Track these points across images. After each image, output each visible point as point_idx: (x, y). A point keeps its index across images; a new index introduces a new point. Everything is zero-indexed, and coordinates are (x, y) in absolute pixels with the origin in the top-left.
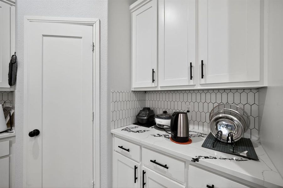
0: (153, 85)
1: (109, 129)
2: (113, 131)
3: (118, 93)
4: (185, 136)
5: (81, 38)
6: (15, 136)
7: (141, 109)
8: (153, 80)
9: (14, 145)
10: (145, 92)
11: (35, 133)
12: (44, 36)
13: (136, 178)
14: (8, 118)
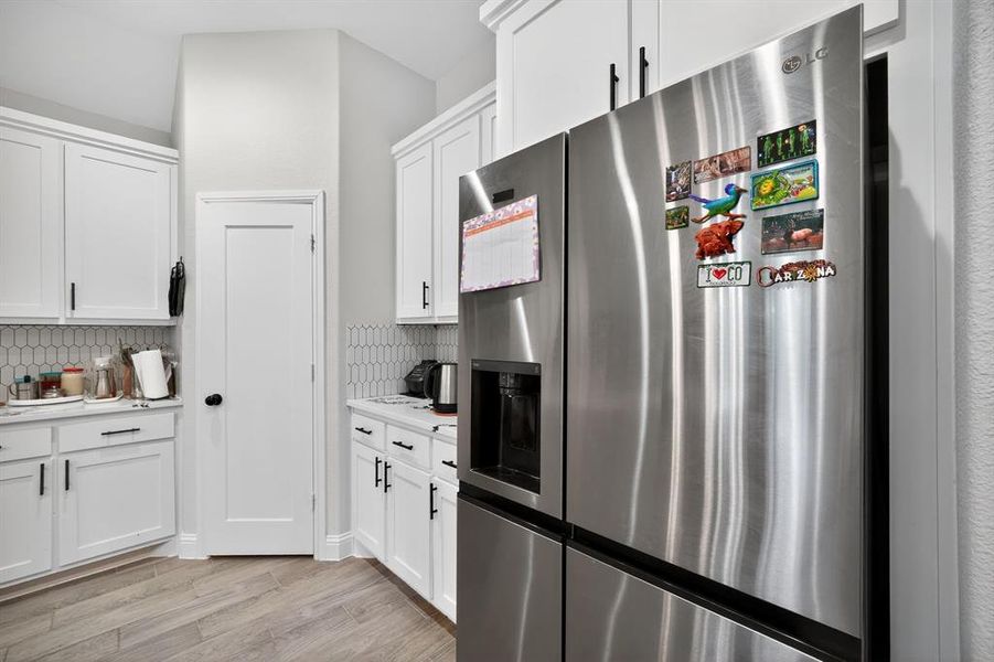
0: (426, 313)
1: (343, 397)
2: (350, 402)
3: (362, 331)
4: (453, 402)
5: (291, 227)
6: (182, 406)
7: (418, 363)
8: (425, 304)
9: (180, 421)
10: (436, 326)
11: (214, 400)
12: (227, 227)
13: (377, 481)
14: (170, 374)
